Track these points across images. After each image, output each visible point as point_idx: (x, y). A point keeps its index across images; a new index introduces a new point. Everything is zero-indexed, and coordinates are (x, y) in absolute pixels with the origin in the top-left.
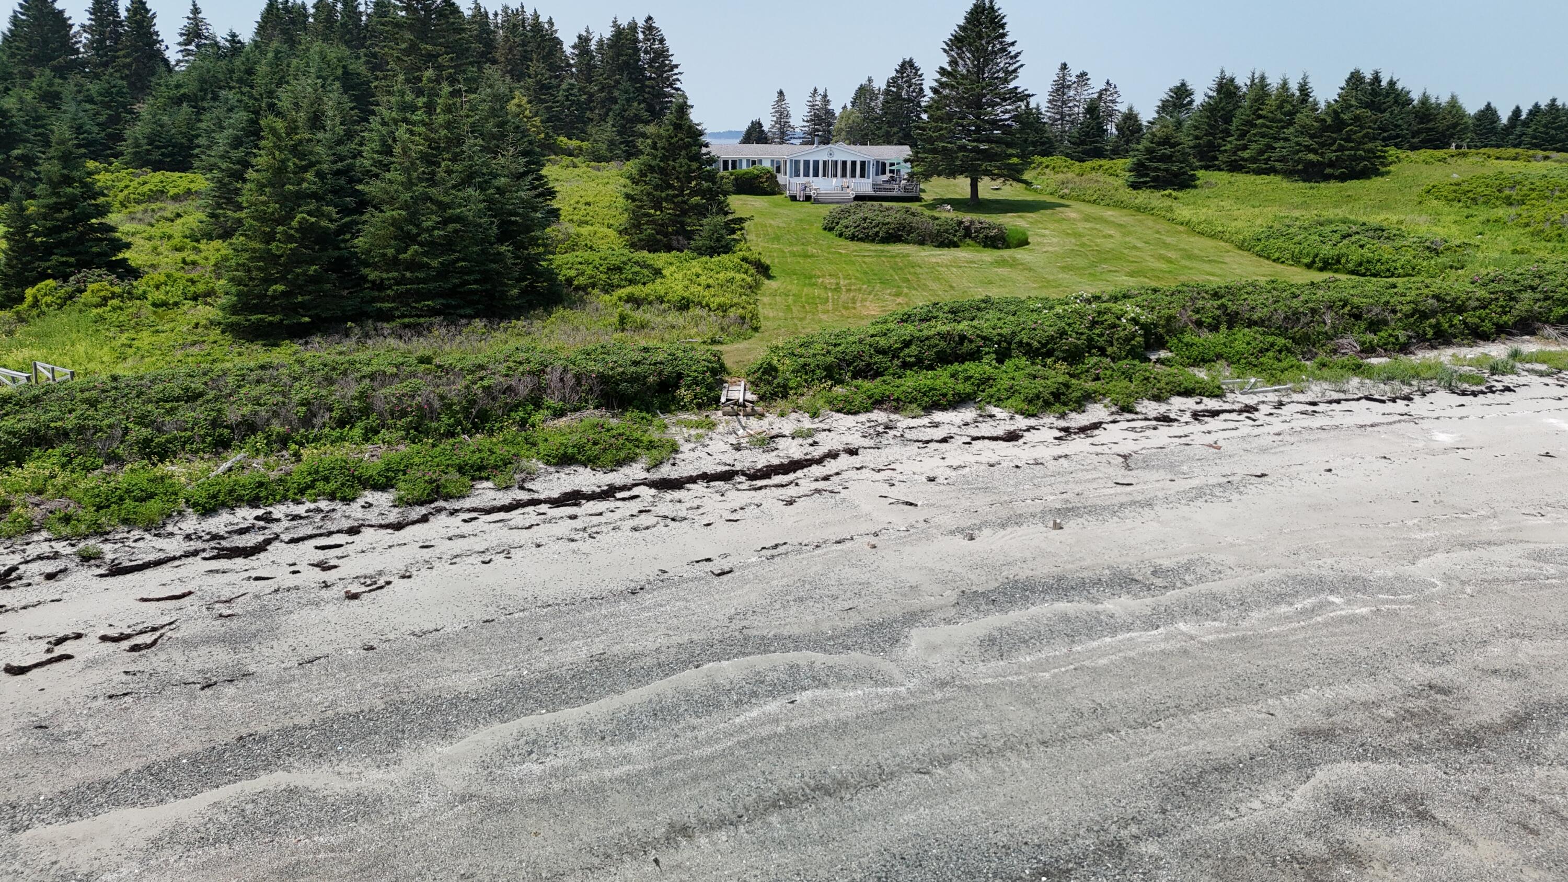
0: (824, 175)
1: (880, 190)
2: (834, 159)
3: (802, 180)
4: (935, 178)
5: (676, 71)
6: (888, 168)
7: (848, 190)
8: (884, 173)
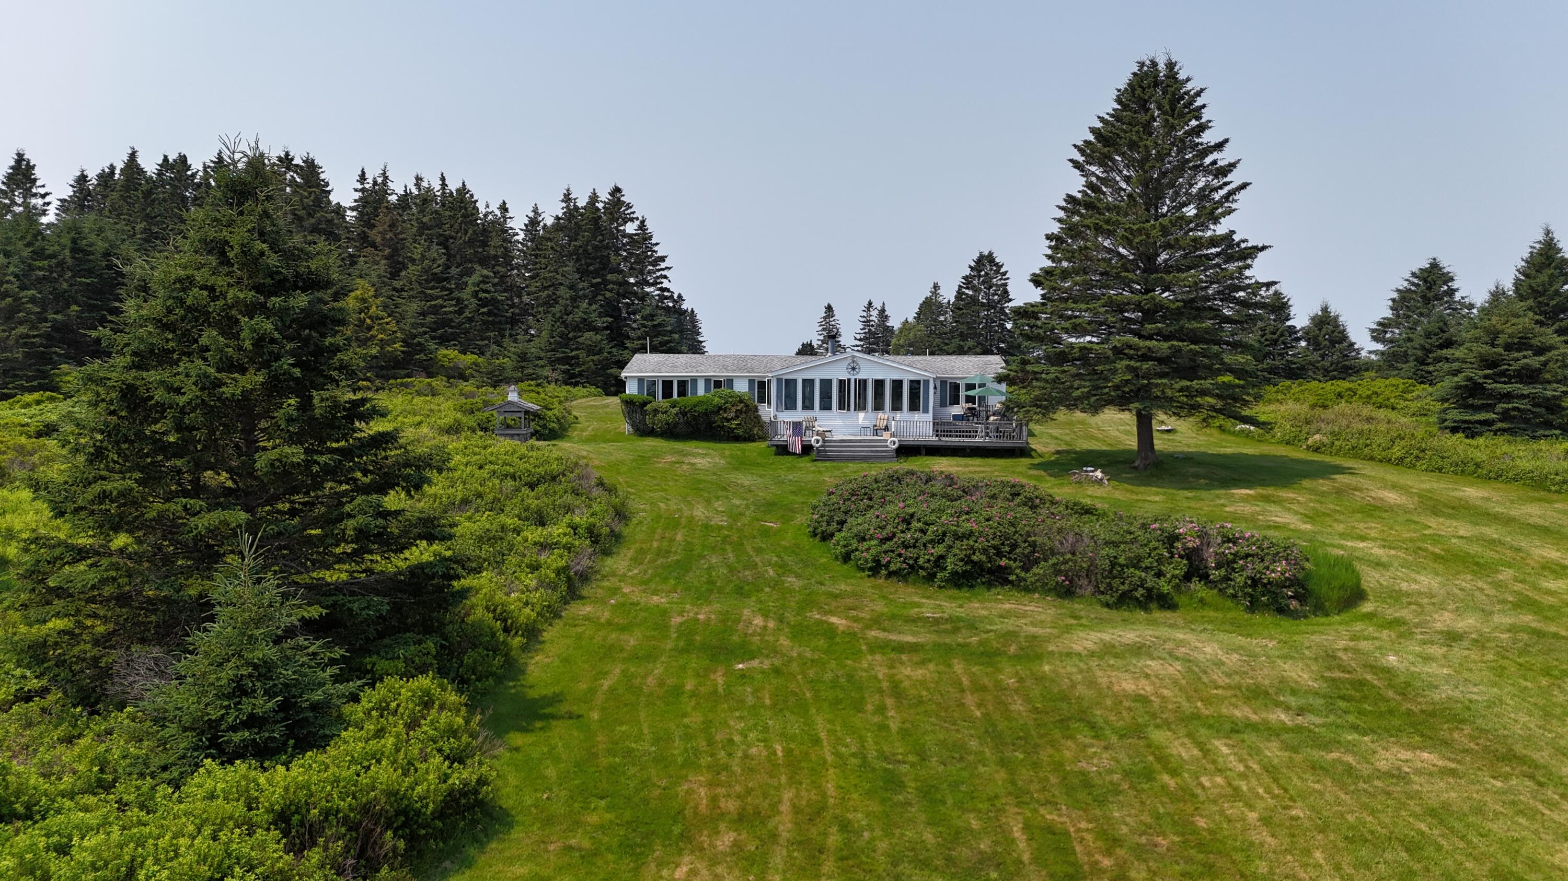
0: (841, 407)
1: (948, 433)
2: (861, 376)
3: (798, 415)
4: (1062, 415)
5: (663, 265)
6: (963, 393)
7: (886, 435)
8: (956, 401)
